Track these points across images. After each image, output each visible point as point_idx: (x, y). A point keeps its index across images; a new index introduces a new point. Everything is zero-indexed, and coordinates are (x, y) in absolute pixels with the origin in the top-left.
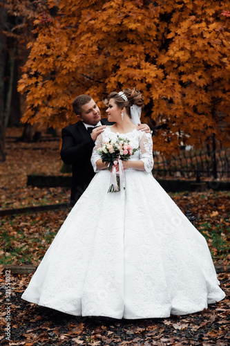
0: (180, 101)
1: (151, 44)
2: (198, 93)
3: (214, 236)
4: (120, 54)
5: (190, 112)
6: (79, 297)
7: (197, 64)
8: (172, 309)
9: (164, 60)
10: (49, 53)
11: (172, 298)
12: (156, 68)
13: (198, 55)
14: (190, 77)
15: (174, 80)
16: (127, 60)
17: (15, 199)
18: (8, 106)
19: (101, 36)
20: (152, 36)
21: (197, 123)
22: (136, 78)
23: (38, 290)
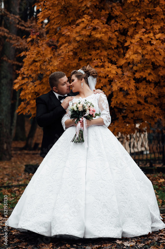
0: (134, 92)
1: (113, 52)
2: (148, 87)
3: (161, 193)
4: (89, 57)
5: (142, 101)
6: (50, 221)
7: (147, 65)
8: (123, 233)
9: (122, 62)
10: (37, 59)
11: (123, 223)
12: (116, 68)
13: (147, 57)
14: (141, 74)
15: (130, 77)
16: (94, 61)
17: (15, 180)
18: (15, 121)
19: (76, 45)
20: (113, 45)
21: (147, 110)
22: (101, 75)
23: (18, 218)
